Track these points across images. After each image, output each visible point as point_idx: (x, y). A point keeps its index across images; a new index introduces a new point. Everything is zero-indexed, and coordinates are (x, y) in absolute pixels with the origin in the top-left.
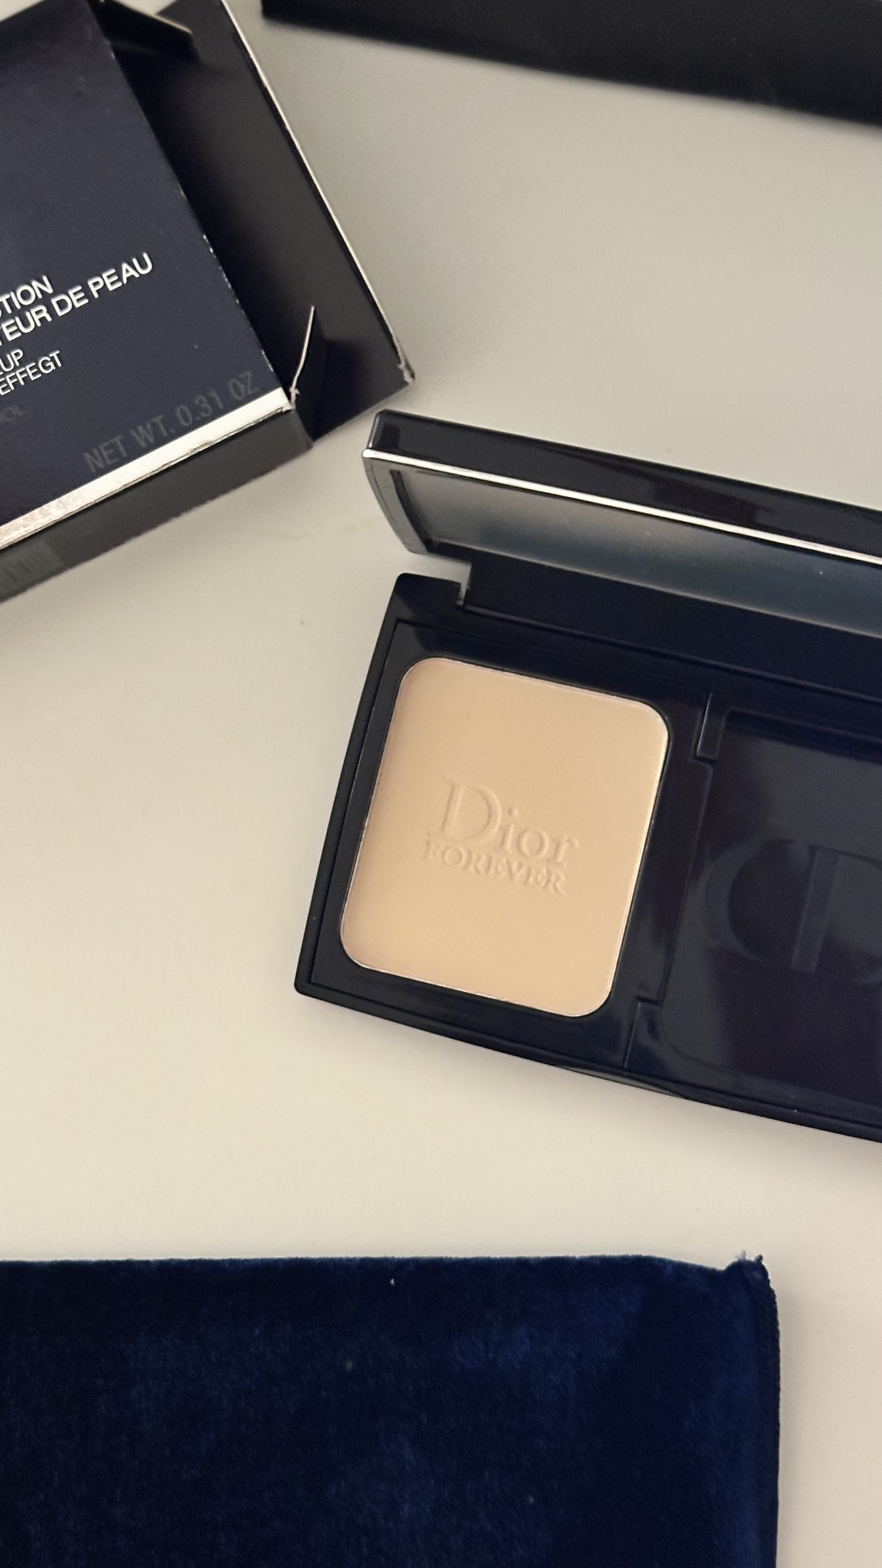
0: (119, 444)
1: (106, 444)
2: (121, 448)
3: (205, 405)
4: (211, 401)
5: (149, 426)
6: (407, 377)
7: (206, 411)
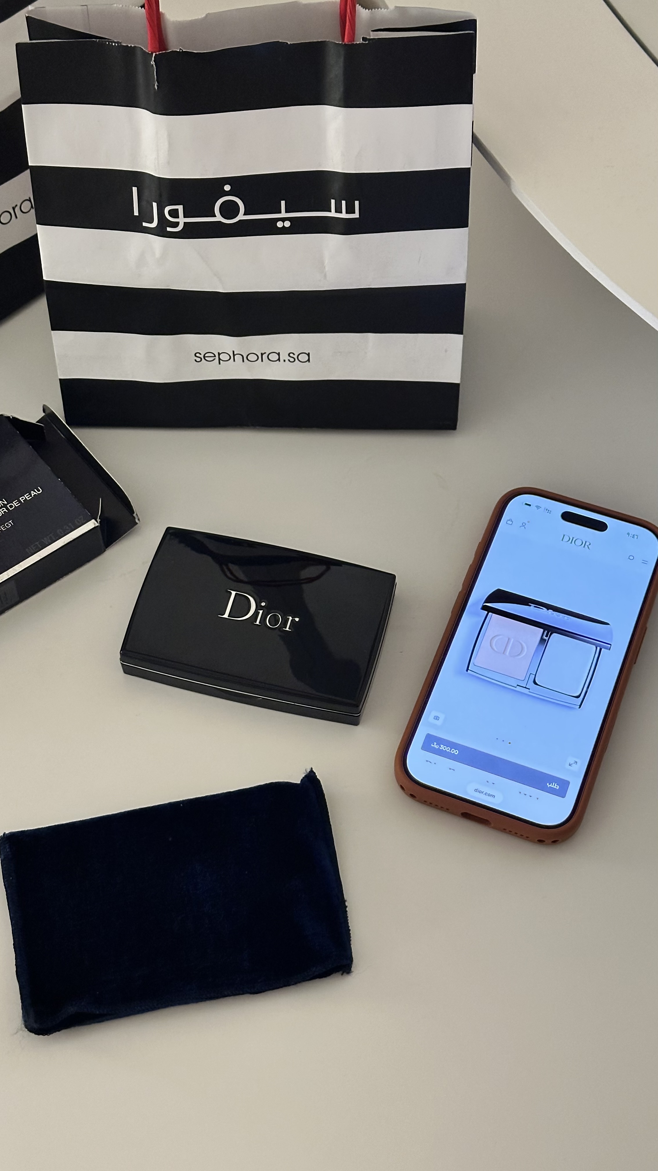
0: (38, 544)
1: (33, 545)
2: (39, 546)
3: (67, 528)
4: (70, 527)
5: (48, 538)
6: (137, 521)
7: (68, 530)
